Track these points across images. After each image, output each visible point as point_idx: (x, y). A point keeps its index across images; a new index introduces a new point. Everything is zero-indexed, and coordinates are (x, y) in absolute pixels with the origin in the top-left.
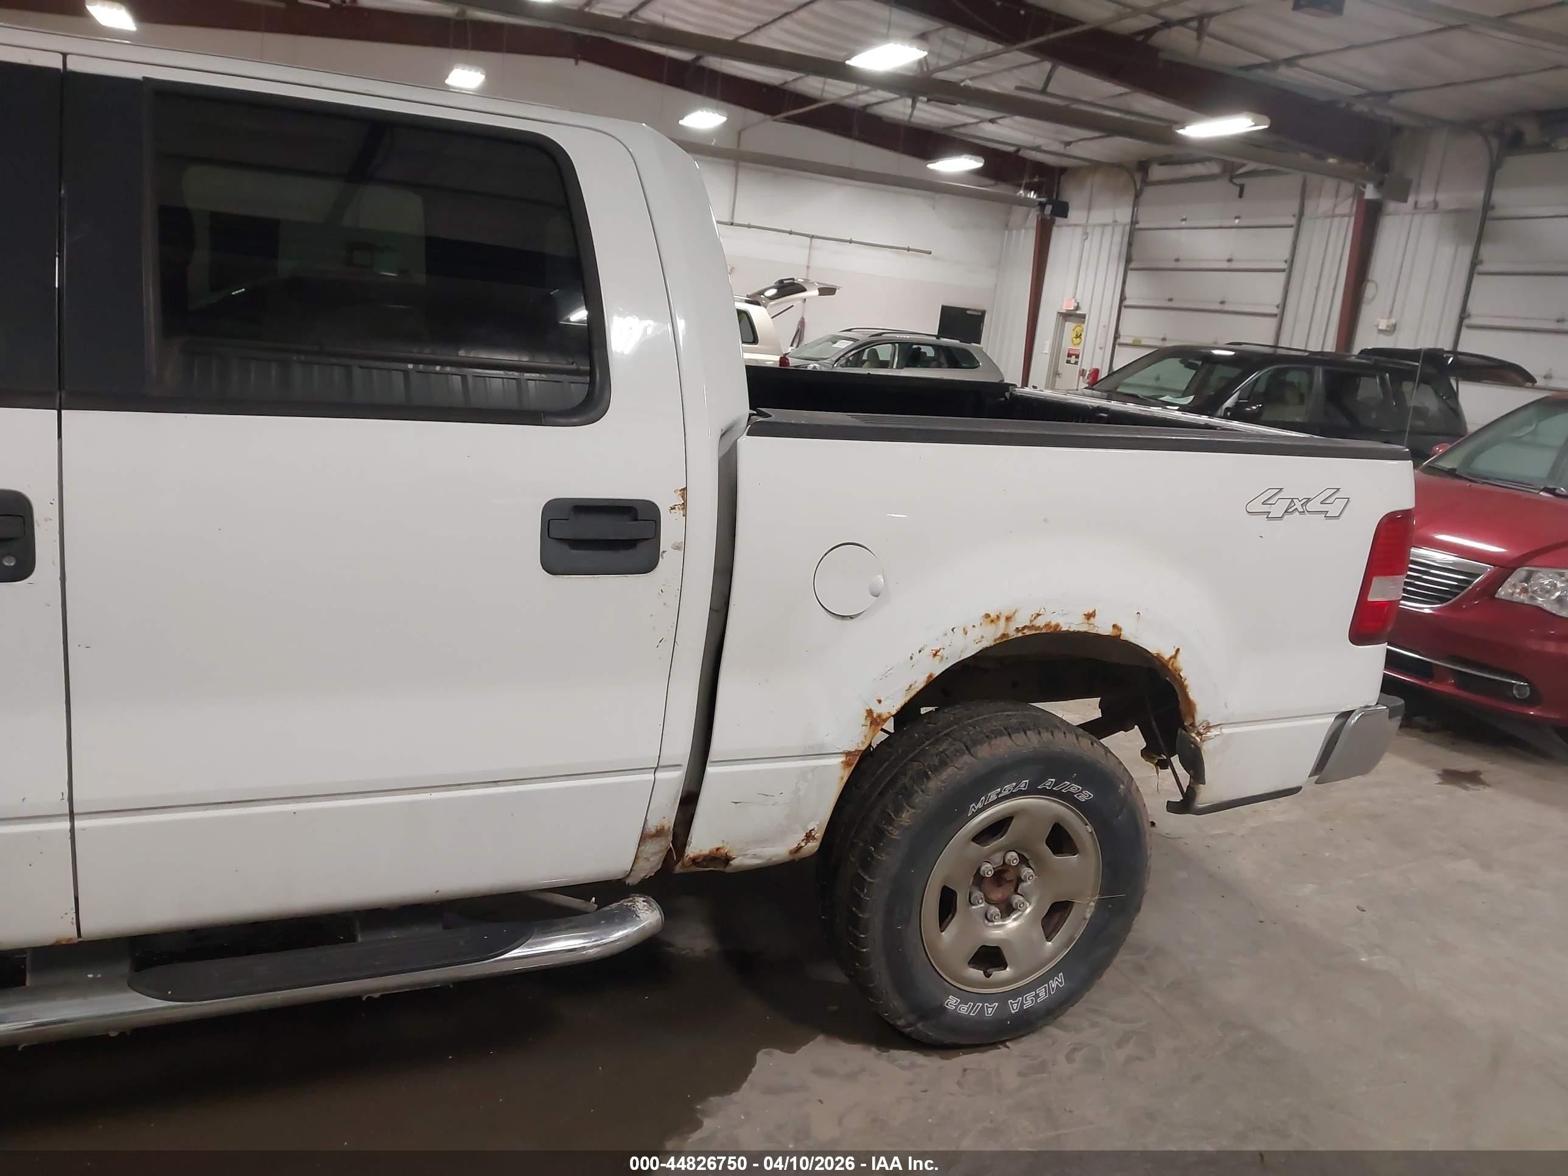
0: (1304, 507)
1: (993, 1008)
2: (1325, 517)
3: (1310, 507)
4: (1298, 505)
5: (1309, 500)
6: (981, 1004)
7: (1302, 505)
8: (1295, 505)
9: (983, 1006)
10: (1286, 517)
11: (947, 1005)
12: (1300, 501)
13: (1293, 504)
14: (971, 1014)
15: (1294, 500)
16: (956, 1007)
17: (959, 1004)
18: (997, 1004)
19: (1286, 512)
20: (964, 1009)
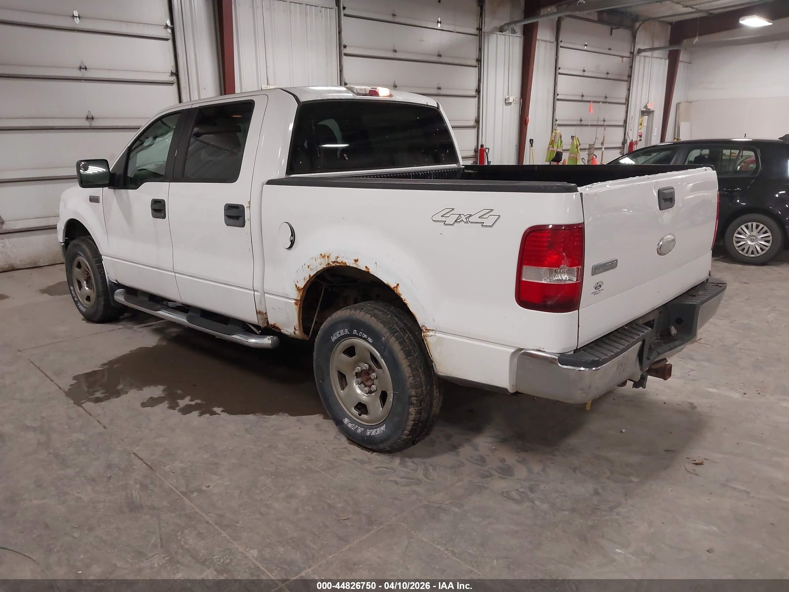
0: (467, 220)
1: (361, 430)
2: (482, 225)
3: (471, 219)
4: (463, 218)
5: (471, 215)
6: (357, 426)
7: (466, 218)
8: (461, 218)
9: (358, 427)
10: (456, 224)
11: (344, 421)
12: (465, 216)
13: (460, 217)
14: (352, 429)
15: (461, 215)
16: (348, 423)
17: (349, 423)
18: (363, 429)
19: (456, 221)
20: (350, 425)
